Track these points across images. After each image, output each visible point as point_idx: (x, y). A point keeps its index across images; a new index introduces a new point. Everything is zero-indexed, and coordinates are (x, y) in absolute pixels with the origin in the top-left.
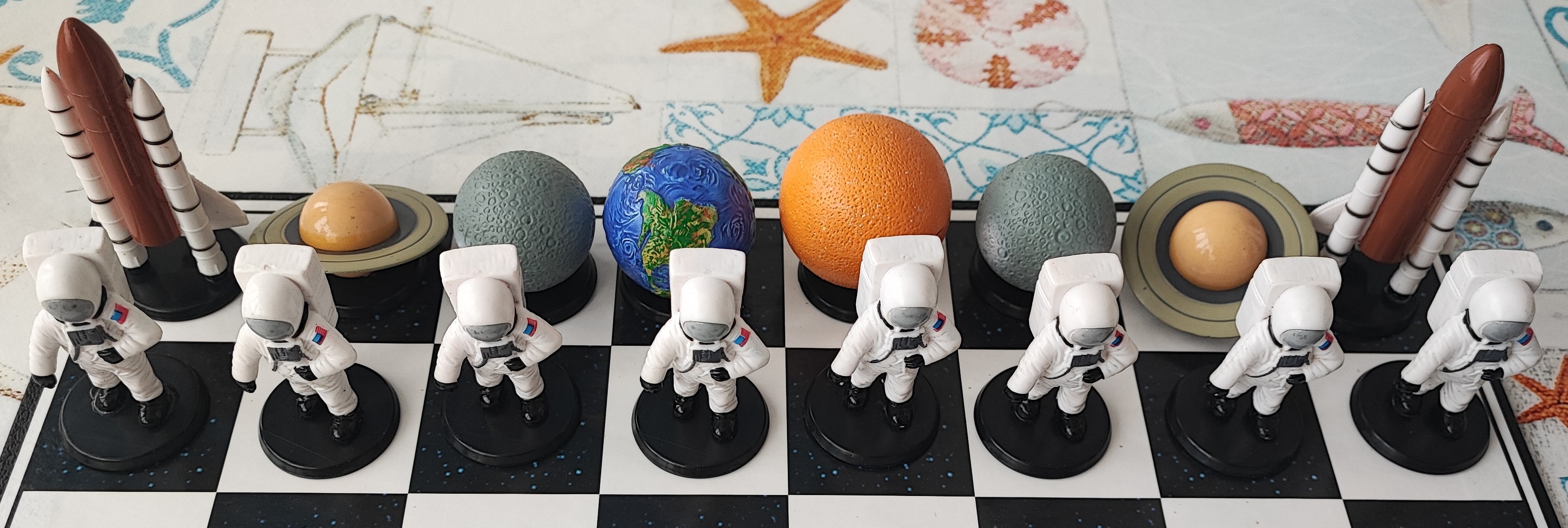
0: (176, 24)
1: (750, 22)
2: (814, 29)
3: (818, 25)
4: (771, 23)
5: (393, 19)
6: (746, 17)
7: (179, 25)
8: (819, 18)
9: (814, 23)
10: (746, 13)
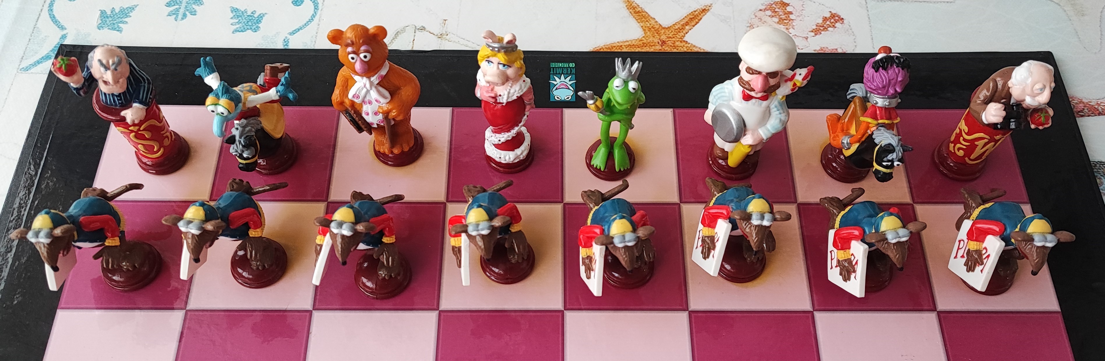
0: (293, 33)
1: (644, 30)
2: (684, 37)
3: (687, 33)
4: (658, 32)
5: (423, 29)
6: (642, 27)
7: (294, 34)
8: (687, 27)
9: (684, 32)
10: (642, 24)
